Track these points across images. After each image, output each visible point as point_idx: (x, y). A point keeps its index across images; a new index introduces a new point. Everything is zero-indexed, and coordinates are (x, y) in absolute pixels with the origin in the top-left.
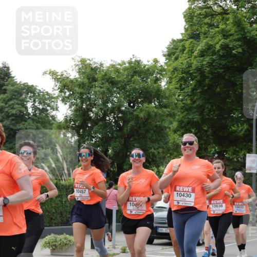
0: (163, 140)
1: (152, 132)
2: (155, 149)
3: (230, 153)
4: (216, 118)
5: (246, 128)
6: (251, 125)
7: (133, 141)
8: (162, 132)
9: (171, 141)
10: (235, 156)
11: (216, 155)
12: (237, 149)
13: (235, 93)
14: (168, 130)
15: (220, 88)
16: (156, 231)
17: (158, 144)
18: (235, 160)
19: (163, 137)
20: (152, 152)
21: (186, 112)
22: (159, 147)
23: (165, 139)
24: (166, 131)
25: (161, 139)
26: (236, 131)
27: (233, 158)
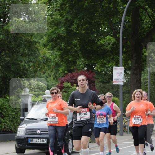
0: (33, 55)
1: (23, 46)
2: (25, 63)
3: (98, 66)
4: (84, 32)
5: (113, 42)
6: (118, 39)
7: (3, 55)
8: (32, 46)
9: (42, 55)
10: (103, 69)
11: (85, 68)
12: (105, 62)
13: (102, 7)
14: (38, 44)
15: (88, 3)
16: (27, 142)
17: (29, 58)
18: (104, 72)
19: (33, 51)
20: (22, 66)
21: (56, 27)
22: (30, 61)
23: (35, 54)
24: (36, 46)
25: (32, 54)
26: (104, 45)
27: (102, 71)
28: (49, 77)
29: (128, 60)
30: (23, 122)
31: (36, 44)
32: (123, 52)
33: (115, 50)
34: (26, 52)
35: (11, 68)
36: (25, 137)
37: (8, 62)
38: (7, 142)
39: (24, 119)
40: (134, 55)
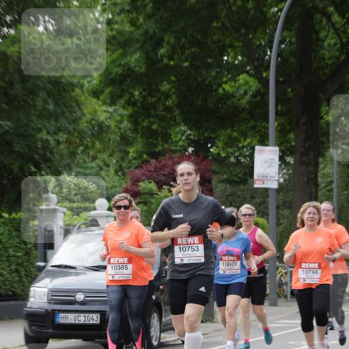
0: (67, 115)
1: (42, 94)
2: (48, 133)
3: (220, 144)
4: (187, 64)
5: (253, 88)
6: (265, 82)
8: (64, 94)
9: (88, 117)
10: (231, 150)
11: (190, 150)
12: (235, 134)
14: (78, 91)
16: (54, 321)
17: (56, 121)
18: (232, 159)
19: (66, 107)
20: (42, 140)
21: (120, 51)
22: (60, 130)
23: (71, 113)
24: (73, 94)
25: (64, 113)
26: (233, 95)
27: (228, 157)
28: (105, 168)
29: (289, 132)
30: (42, 275)
31: (73, 90)
32: (277, 114)
33: (258, 109)
34: (51, 107)
35: (14, 145)
36: (47, 311)
37: (7, 132)
38: (5, 323)
39: (45, 266)
40: (303, 120)
